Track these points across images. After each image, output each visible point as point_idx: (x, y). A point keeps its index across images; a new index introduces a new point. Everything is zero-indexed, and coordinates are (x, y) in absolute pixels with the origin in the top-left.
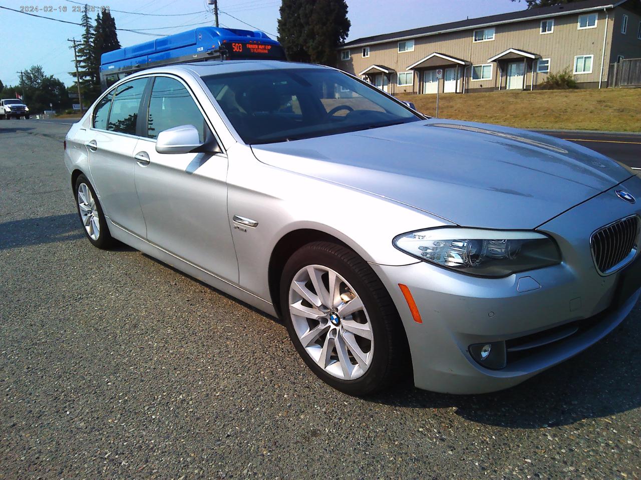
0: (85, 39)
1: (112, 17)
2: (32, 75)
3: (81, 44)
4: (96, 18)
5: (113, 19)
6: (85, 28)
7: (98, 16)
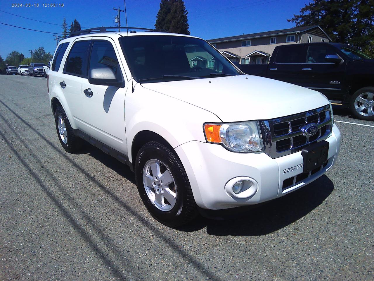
0: (63, 35)
1: (79, 24)
2: (39, 52)
3: (61, 38)
4: (71, 24)
5: (80, 25)
6: (64, 29)
7: (72, 23)
